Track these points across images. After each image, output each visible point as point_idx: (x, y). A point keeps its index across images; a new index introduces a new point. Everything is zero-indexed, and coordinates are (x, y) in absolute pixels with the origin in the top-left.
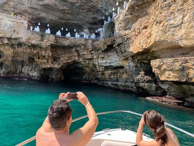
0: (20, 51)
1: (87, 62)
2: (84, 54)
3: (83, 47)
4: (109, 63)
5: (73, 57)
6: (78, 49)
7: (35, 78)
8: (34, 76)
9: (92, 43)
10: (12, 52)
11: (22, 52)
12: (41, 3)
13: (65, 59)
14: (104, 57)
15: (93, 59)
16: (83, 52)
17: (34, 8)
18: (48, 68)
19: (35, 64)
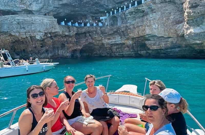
0: (56, 40)
1: (98, 42)
2: (96, 37)
3: (95, 32)
4: (114, 42)
5: (89, 40)
6: (91, 34)
7: (68, 57)
8: (68, 56)
9: (100, 29)
10: (52, 41)
11: (57, 41)
12: (61, 3)
13: (83, 42)
14: (110, 38)
15: (102, 40)
16: (95, 36)
17: (56, 7)
18: (75, 49)
19: (66, 48)
